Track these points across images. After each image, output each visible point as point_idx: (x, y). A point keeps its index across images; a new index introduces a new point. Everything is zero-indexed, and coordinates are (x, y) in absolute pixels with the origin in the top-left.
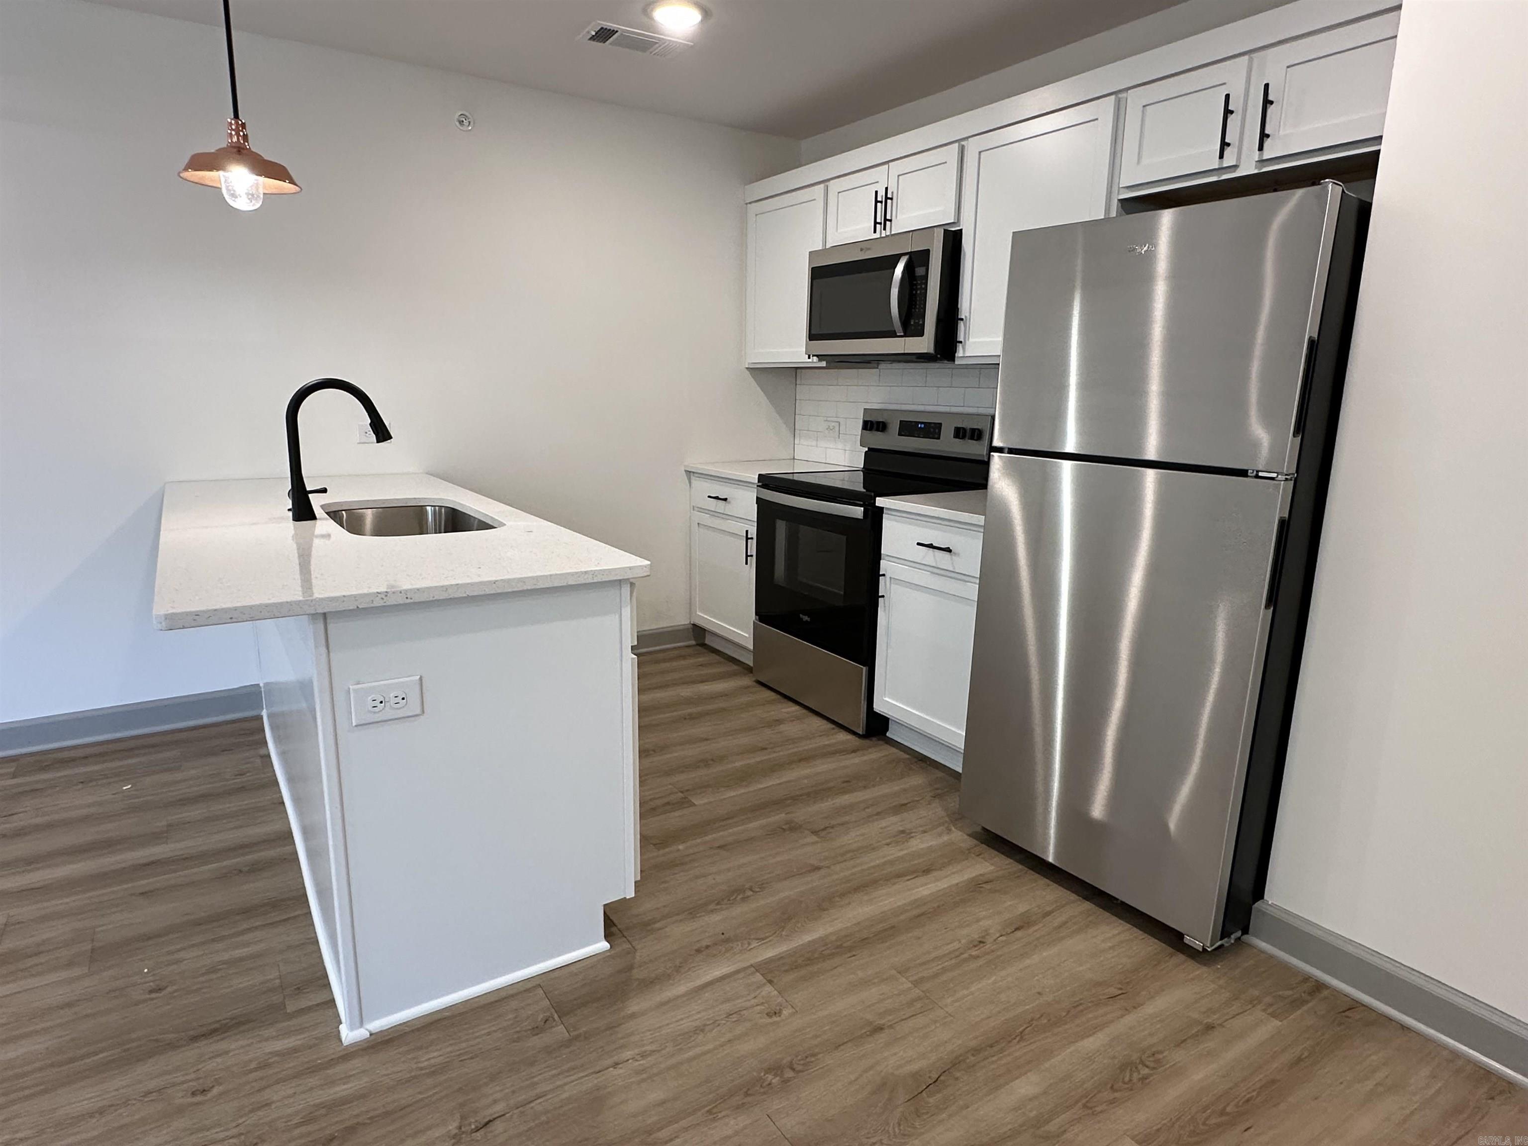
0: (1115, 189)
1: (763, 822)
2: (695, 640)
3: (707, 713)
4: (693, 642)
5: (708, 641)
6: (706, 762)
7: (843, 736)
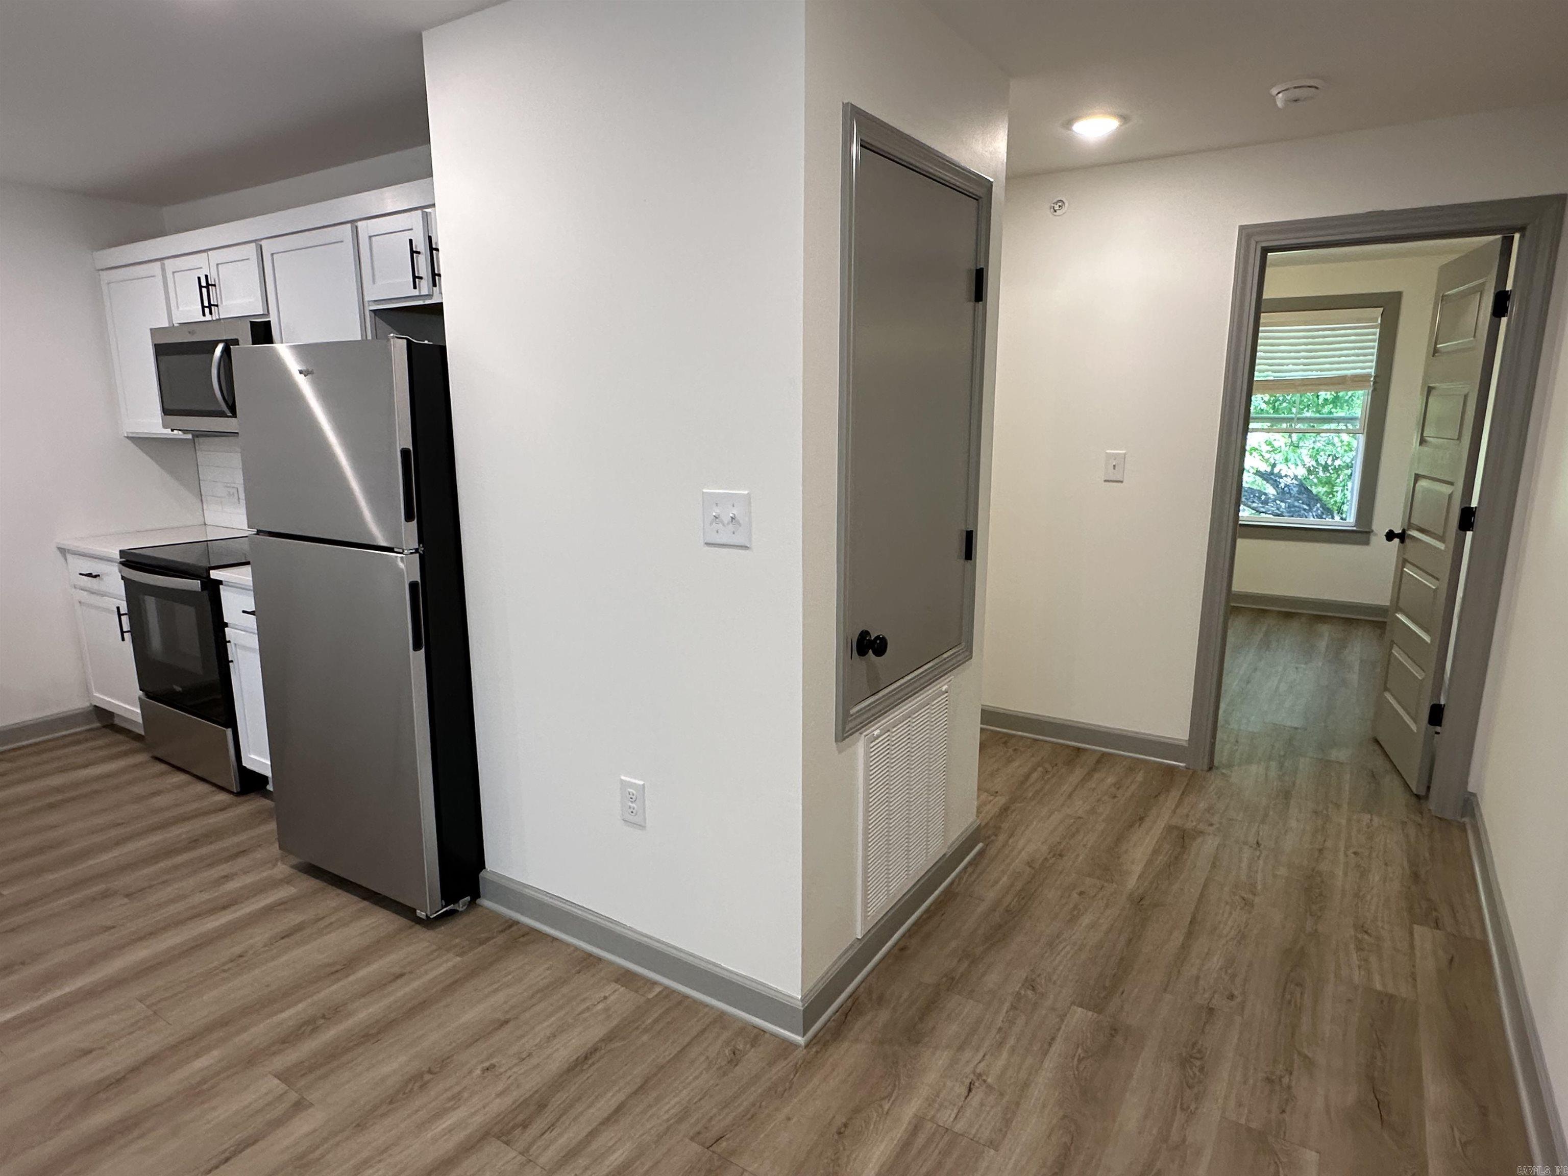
0: (366, 304)
1: (66, 900)
2: (100, 721)
3: (73, 799)
4: (98, 725)
5: (117, 721)
6: (40, 850)
7: (223, 797)
